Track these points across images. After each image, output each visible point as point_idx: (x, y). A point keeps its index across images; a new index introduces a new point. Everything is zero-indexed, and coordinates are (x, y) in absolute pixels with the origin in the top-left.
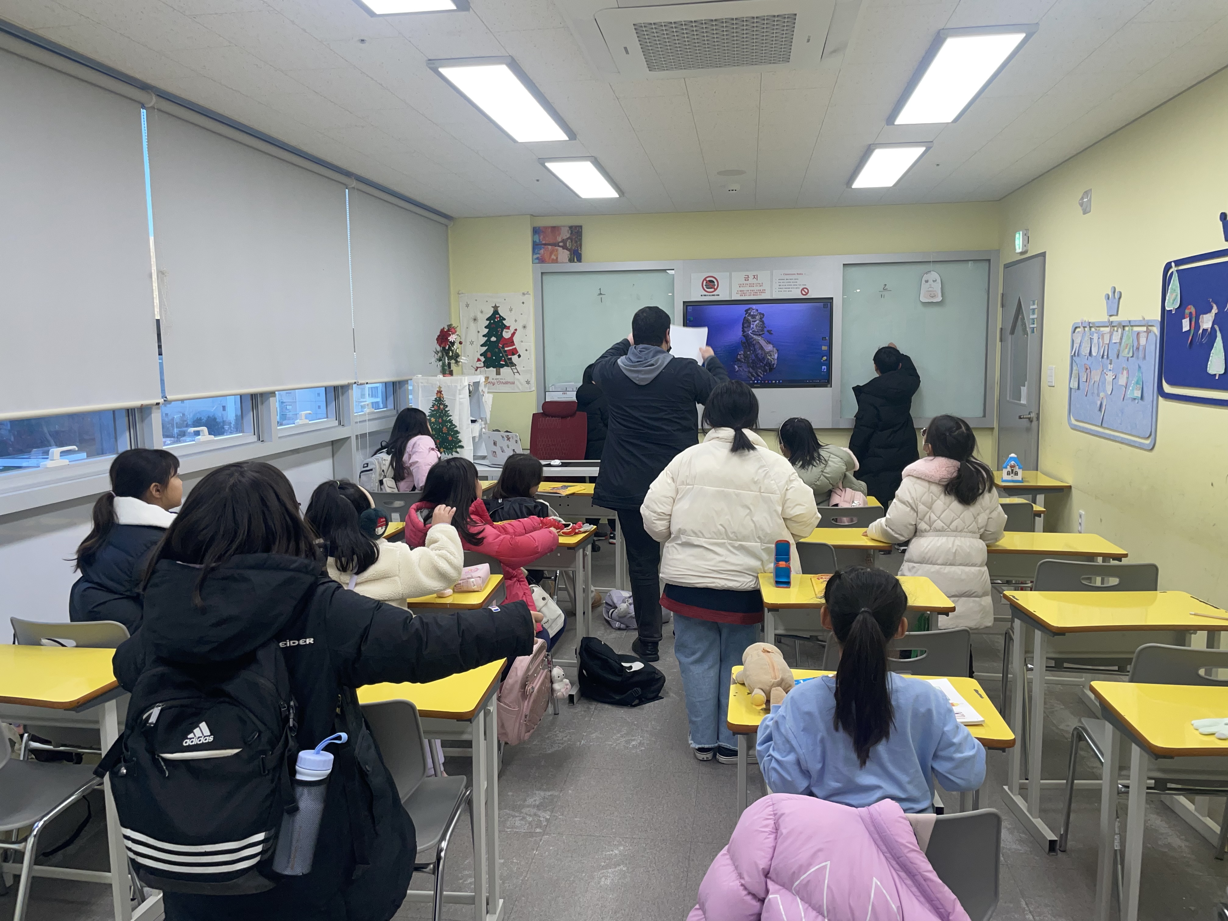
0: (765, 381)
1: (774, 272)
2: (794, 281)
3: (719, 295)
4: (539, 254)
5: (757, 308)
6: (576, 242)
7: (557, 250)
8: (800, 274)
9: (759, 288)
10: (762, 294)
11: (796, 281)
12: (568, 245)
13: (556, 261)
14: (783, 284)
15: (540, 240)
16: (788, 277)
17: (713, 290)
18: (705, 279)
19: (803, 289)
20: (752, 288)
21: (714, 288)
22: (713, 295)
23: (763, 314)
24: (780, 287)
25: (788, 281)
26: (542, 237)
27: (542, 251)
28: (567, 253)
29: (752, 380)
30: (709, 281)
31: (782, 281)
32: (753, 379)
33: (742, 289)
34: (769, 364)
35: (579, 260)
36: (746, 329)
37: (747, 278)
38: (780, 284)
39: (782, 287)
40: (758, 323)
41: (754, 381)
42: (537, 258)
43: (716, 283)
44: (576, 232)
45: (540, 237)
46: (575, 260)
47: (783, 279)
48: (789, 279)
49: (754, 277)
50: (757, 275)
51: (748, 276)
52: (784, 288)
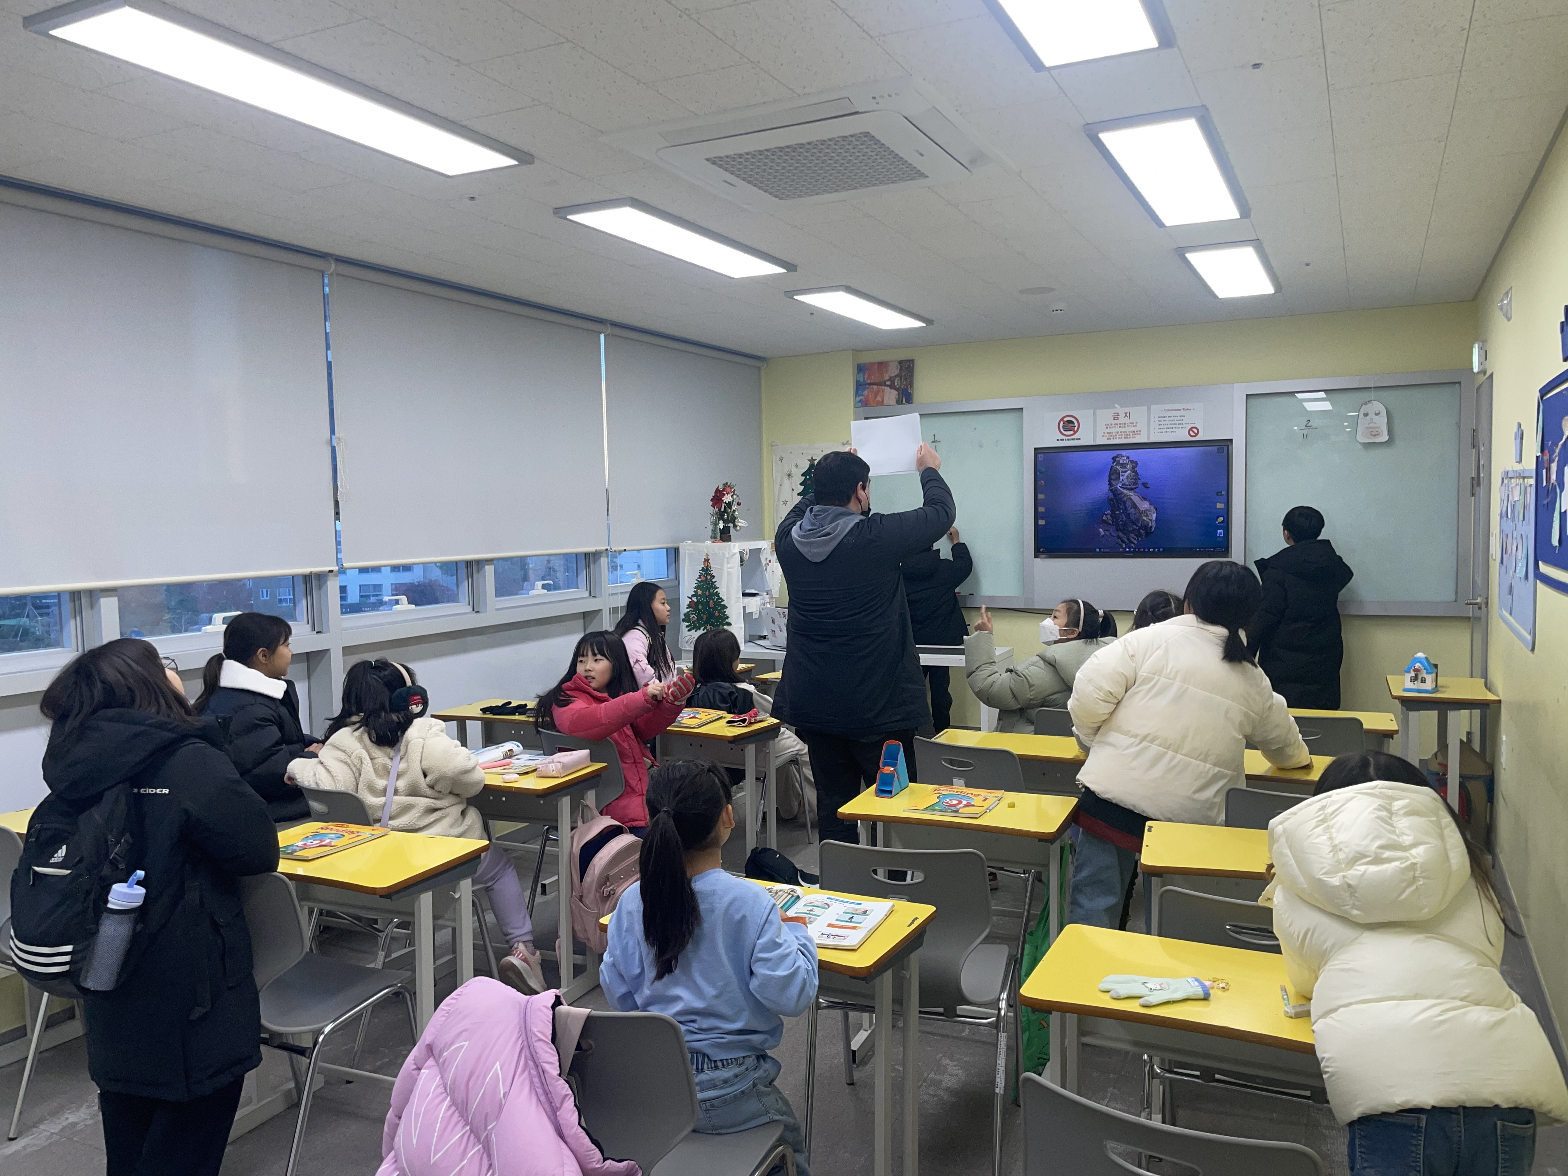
0: (1139, 549)
1: (1153, 407)
2: (1179, 418)
3: (1080, 439)
4: (863, 395)
5: (1128, 455)
6: (906, 380)
7: (883, 391)
8: (1188, 409)
9: (1132, 429)
10: (1136, 436)
11: (1182, 418)
12: (896, 384)
13: (881, 403)
14: (1165, 423)
15: (864, 378)
16: (1170, 414)
17: (1072, 432)
18: (1062, 419)
19: (1191, 429)
20: (1123, 430)
21: (1074, 431)
22: (1072, 439)
23: (1136, 463)
24: (1160, 427)
25: (1170, 418)
26: (866, 376)
27: (866, 393)
28: (895, 393)
29: (1122, 548)
30: (1067, 421)
31: (1162, 419)
32: (1124, 546)
33: (1109, 430)
34: (1146, 527)
35: (910, 400)
36: (1113, 482)
37: (1116, 417)
38: (1160, 423)
39: (1162, 426)
40: (1130, 474)
41: (1125, 549)
42: (860, 401)
43: (1076, 424)
44: (907, 368)
45: (864, 375)
46: (904, 402)
47: (1164, 417)
48: (1172, 417)
49: (1126, 415)
50: (1130, 412)
51: (1118, 414)
52: (1166, 428)
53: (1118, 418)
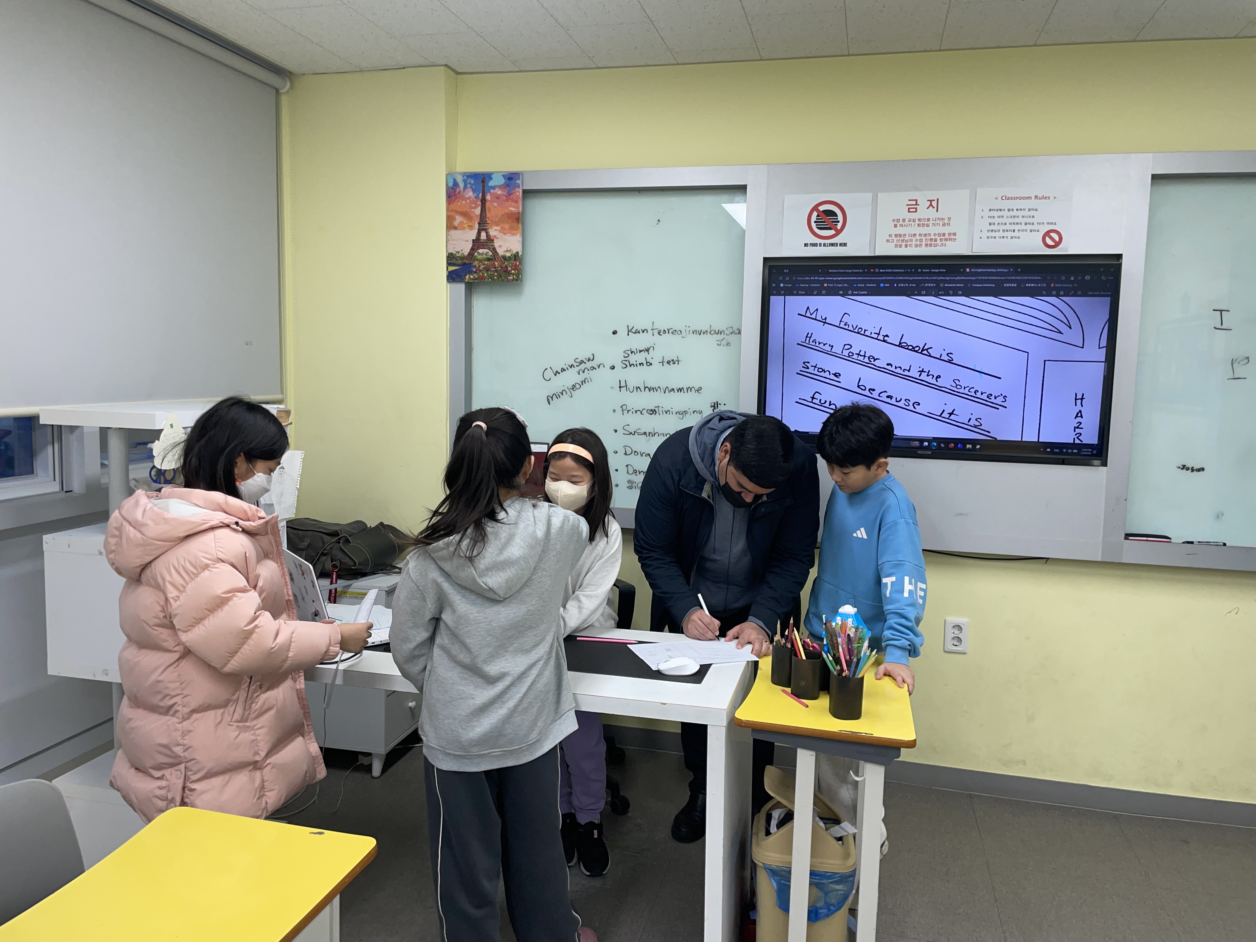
1: (982, 191)
2: (1027, 213)
3: (845, 245)
8: (1044, 197)
9: (940, 229)
10: (948, 243)
11: (1032, 213)
14: (1001, 220)
16: (1008, 203)
17: (832, 232)
18: (815, 208)
19: (1047, 234)
20: (924, 231)
21: (836, 229)
22: (832, 245)
24: (992, 227)
25: (1013, 213)
30: (823, 211)
31: (996, 214)
33: (900, 230)
37: (913, 207)
38: (992, 221)
39: (996, 227)
41: (915, 442)
43: (840, 218)
47: (1001, 210)
48: (1015, 210)
49: (931, 205)
50: (938, 199)
51: (916, 202)
52: (1001, 231)
53: (916, 208)
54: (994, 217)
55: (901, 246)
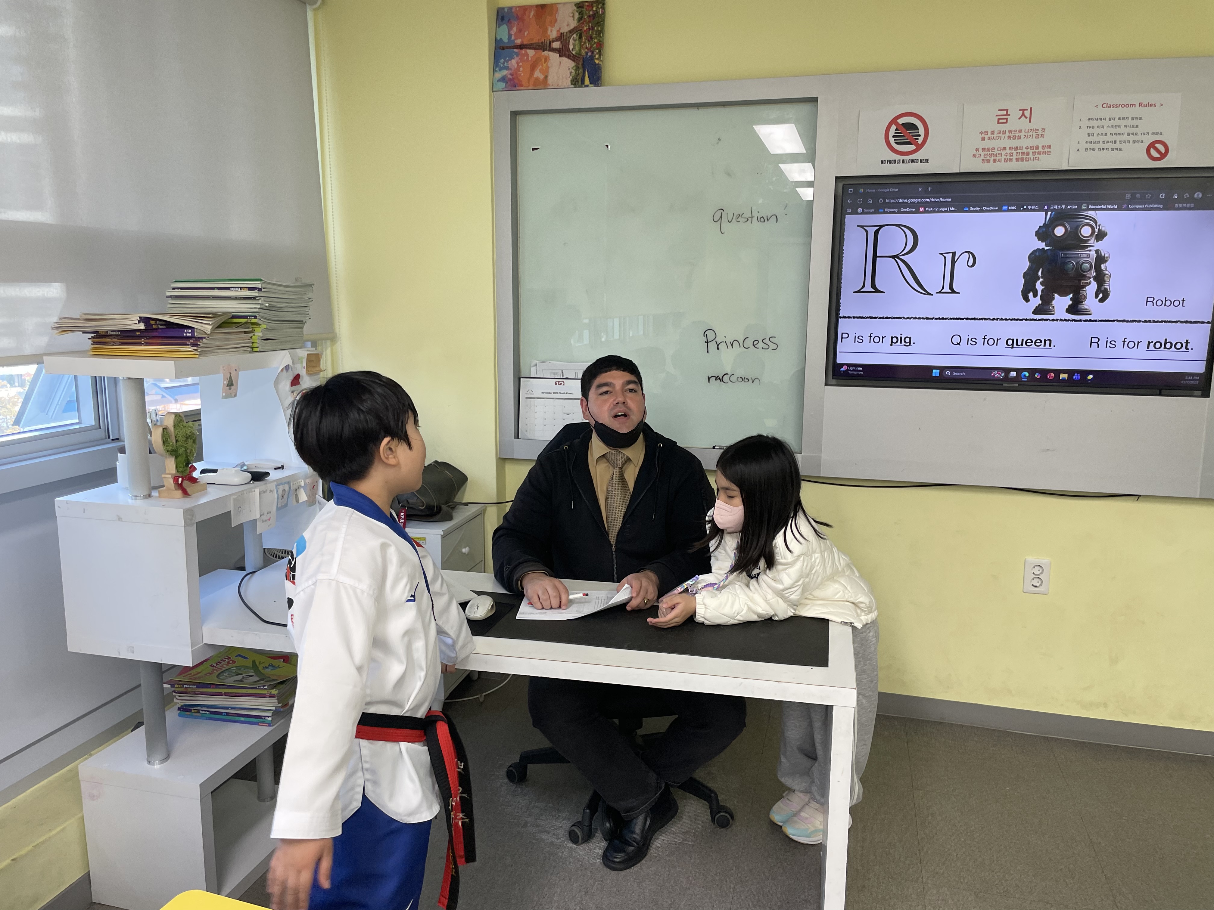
1: (1078, 99)
2: (1130, 122)
3: (927, 161)
4: (507, 68)
6: (590, 39)
7: (547, 59)
8: (1149, 104)
9: (1033, 142)
10: (1042, 157)
11: (1135, 122)
12: (571, 47)
13: (543, 84)
14: (1100, 131)
15: (510, 36)
16: (1113, 112)
17: (912, 147)
18: (894, 121)
19: (1152, 145)
20: (1015, 143)
21: (917, 144)
22: (912, 161)
24: (1091, 139)
25: (1112, 123)
26: (515, 29)
27: (513, 62)
28: (568, 64)
30: (903, 124)
31: (1095, 123)
33: (988, 144)
35: (596, 78)
37: (1003, 118)
38: (1090, 131)
39: (1095, 138)
42: (503, 79)
43: (922, 131)
44: (592, 17)
45: (510, 30)
46: (587, 82)
47: (1101, 119)
48: (1117, 119)
49: (1023, 115)
50: (1031, 108)
51: (1007, 112)
52: (1101, 142)
53: (1007, 119)
54: (1093, 127)
55: (988, 161)
